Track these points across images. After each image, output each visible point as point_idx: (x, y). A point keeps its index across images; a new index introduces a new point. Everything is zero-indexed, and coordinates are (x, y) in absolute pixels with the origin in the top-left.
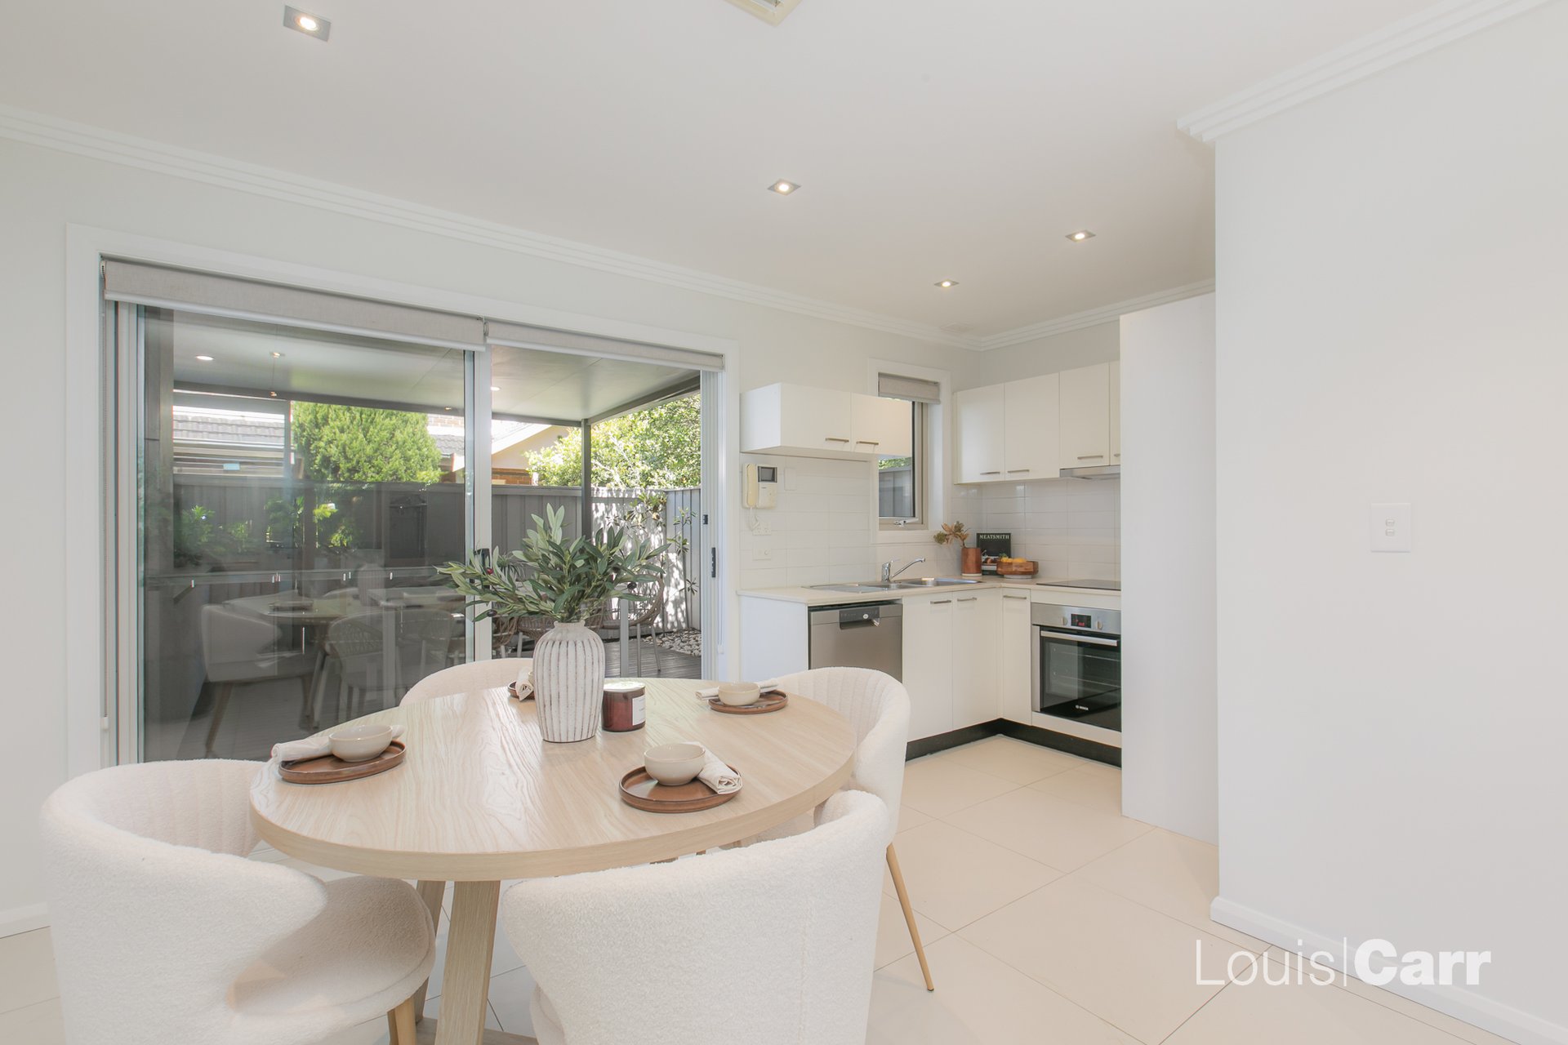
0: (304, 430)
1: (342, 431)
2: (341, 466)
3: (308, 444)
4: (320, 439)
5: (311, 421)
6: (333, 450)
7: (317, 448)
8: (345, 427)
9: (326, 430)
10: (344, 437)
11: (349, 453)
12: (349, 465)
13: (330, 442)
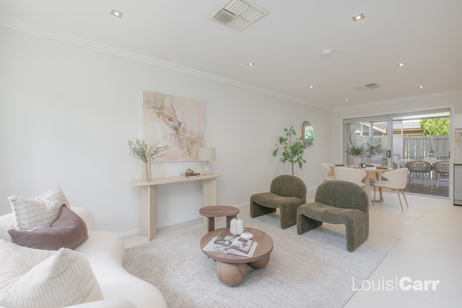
0: (421, 124)
1: (430, 123)
2: (429, 132)
3: (422, 127)
4: (425, 126)
5: (423, 121)
6: (427, 128)
7: (424, 128)
8: (431, 122)
9: (426, 123)
10: (430, 124)
11: (431, 129)
12: (431, 131)
13: (427, 126)
